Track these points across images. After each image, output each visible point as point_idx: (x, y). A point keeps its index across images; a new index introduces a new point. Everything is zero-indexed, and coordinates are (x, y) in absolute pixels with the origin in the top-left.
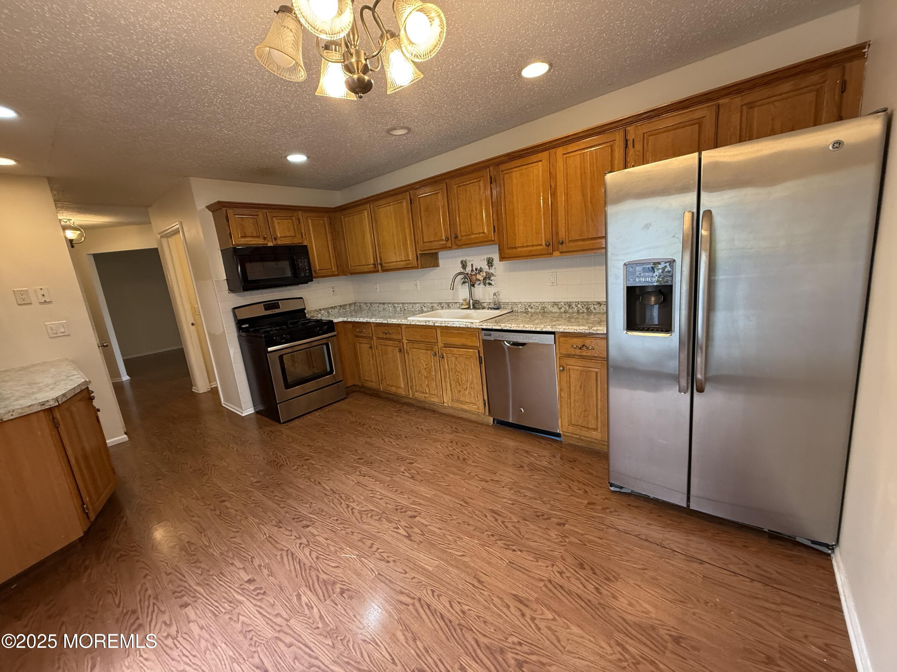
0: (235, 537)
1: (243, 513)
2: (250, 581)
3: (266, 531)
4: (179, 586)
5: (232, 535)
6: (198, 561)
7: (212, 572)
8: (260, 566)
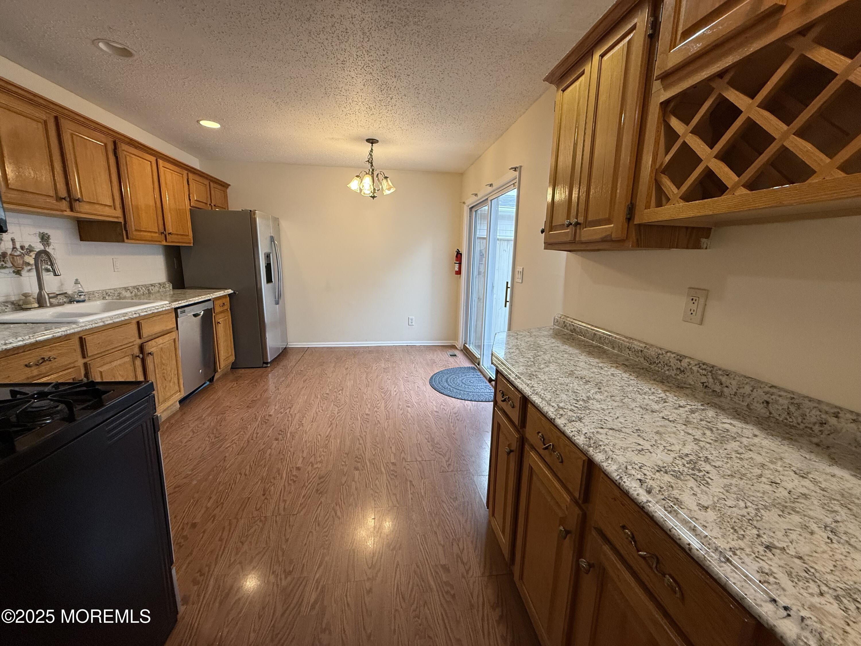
0: (403, 429)
1: (389, 444)
2: (409, 407)
3: (386, 423)
4: (438, 420)
5: (403, 432)
6: (427, 427)
7: (422, 418)
8: (401, 410)
